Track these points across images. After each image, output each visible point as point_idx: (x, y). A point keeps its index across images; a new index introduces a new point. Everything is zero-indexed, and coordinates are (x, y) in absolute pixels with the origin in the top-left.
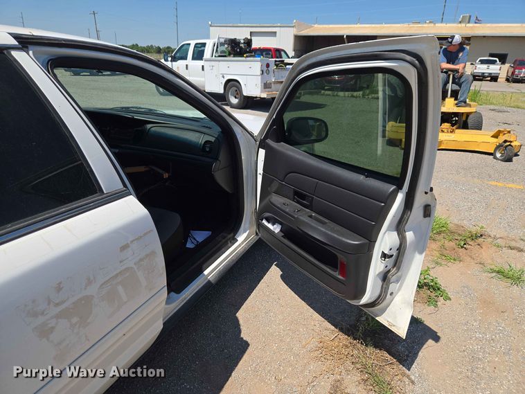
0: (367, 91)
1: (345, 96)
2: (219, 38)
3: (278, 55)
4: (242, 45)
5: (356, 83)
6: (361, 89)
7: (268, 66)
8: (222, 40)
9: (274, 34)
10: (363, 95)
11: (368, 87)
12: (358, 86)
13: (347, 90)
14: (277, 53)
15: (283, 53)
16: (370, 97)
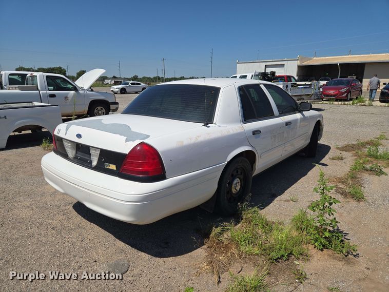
0: (356, 101)
1: (338, 104)
2: (255, 72)
3: (289, 80)
4: (269, 76)
5: (347, 96)
6: (351, 100)
7: (287, 86)
8: (258, 73)
9: (283, 66)
10: (353, 104)
11: (357, 98)
12: (349, 97)
13: (341, 100)
14: (289, 78)
15: (292, 78)
16: (358, 104)
